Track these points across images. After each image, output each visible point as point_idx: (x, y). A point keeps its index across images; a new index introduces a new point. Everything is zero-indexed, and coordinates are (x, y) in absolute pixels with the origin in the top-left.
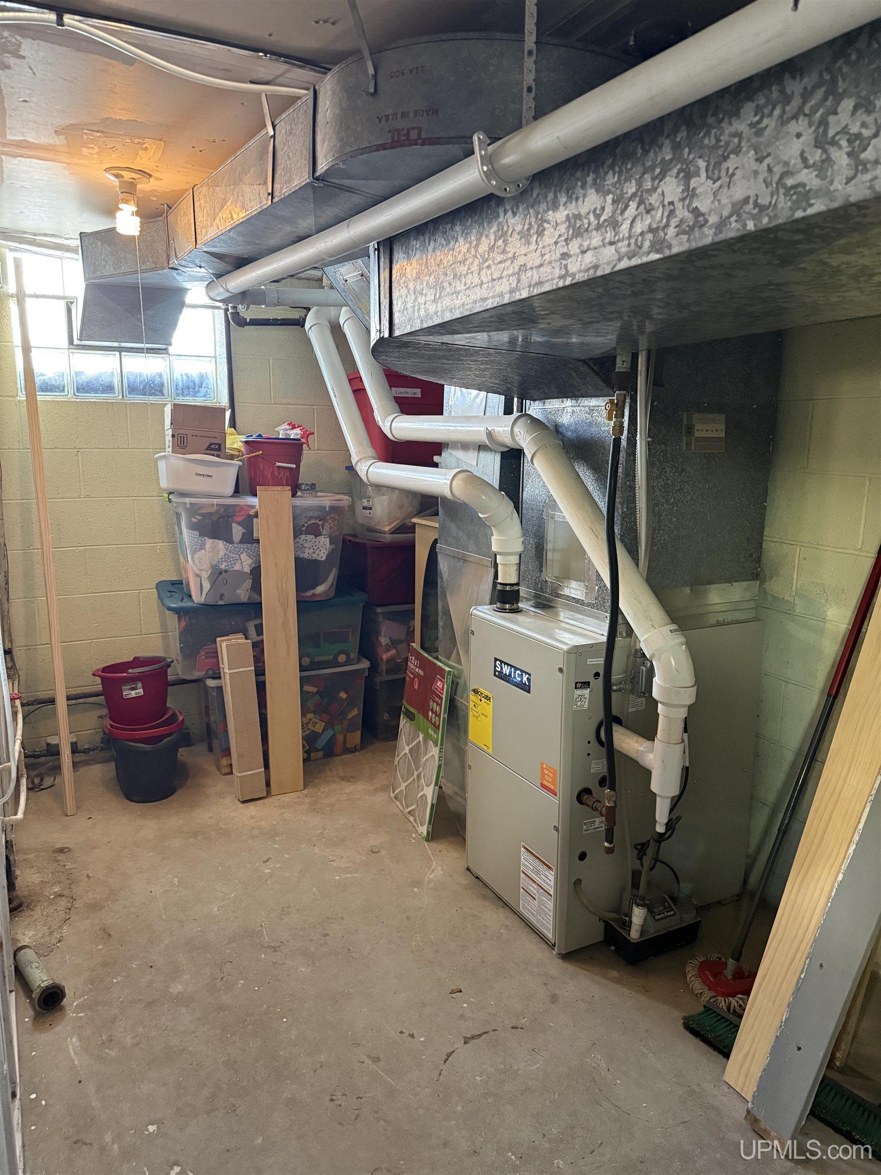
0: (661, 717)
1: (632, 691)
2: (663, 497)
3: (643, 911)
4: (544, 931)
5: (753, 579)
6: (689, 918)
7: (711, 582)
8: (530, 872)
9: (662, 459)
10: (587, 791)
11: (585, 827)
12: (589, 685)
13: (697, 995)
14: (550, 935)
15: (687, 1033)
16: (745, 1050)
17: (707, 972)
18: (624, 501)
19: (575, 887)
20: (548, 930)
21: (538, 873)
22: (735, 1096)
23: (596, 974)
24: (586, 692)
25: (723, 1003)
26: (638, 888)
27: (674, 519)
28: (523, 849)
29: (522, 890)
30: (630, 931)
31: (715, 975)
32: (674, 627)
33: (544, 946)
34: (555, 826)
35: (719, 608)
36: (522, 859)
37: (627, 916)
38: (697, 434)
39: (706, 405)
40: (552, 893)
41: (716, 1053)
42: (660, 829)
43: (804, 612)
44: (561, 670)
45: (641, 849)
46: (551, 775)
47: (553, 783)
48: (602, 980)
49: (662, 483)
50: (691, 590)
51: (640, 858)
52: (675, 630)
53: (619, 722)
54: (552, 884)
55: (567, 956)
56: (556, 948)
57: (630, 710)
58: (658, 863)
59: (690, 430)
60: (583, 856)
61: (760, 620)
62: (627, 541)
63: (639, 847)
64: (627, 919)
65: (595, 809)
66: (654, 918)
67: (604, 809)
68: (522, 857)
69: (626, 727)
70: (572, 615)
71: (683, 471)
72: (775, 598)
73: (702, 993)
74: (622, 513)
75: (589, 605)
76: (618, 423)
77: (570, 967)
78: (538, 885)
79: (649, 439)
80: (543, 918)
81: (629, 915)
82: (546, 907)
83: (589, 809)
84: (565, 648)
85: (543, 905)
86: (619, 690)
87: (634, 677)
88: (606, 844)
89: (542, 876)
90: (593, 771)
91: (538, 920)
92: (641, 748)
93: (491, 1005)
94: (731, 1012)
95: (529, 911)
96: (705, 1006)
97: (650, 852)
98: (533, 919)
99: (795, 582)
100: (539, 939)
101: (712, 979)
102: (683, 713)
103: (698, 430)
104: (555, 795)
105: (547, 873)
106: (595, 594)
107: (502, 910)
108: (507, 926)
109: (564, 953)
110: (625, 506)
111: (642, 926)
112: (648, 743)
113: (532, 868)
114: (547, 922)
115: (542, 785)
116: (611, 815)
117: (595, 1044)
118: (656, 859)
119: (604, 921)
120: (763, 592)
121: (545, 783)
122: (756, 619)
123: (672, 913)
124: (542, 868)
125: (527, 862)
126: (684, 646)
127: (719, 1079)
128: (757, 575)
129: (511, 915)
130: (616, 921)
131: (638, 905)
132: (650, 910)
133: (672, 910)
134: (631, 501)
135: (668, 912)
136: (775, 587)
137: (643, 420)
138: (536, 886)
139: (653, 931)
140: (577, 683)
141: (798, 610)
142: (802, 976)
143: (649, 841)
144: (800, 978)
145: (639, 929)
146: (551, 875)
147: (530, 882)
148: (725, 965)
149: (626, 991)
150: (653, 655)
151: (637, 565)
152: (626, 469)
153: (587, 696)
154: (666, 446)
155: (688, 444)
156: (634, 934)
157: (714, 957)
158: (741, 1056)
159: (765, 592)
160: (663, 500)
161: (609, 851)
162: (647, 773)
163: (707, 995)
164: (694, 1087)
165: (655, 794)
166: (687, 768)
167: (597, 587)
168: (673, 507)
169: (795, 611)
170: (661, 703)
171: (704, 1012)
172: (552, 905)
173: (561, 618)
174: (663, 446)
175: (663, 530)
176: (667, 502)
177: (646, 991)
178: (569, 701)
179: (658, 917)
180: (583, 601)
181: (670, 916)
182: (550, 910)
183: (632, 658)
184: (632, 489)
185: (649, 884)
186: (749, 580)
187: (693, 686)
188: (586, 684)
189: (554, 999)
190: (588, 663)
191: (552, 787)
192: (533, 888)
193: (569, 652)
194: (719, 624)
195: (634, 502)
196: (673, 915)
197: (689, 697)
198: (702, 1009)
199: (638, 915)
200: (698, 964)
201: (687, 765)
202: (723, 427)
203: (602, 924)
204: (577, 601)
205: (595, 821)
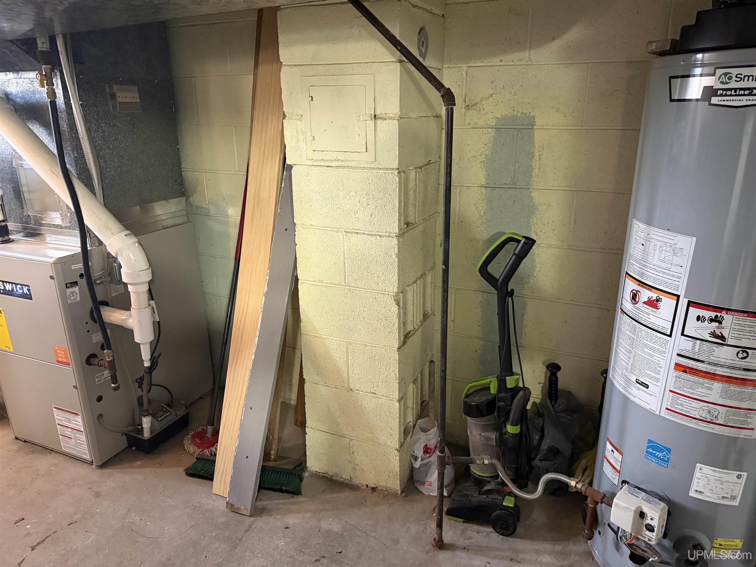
0: (132, 294)
1: (111, 282)
2: (104, 145)
3: (149, 418)
4: (84, 456)
5: (180, 196)
6: (181, 413)
7: (153, 201)
8: (63, 422)
9: (96, 117)
10: (93, 356)
11: (97, 380)
12: (77, 284)
13: (192, 455)
14: (88, 457)
15: (189, 478)
16: (221, 471)
17: (196, 439)
18: (73, 149)
19: (98, 421)
20: (86, 454)
21: (69, 421)
22: (221, 498)
23: (126, 468)
24: (76, 289)
25: (208, 452)
26: (143, 406)
27: (116, 160)
28: (54, 409)
29: (60, 436)
30: (143, 434)
31: (201, 439)
32: (128, 232)
33: (86, 466)
34: (74, 386)
35: (163, 217)
36: (56, 416)
37: (139, 425)
38: (119, 100)
39: (121, 79)
40: (82, 430)
41: (207, 481)
42: (147, 364)
43: (215, 214)
44: (52, 277)
45: (140, 381)
46: (63, 353)
47: (66, 358)
48: (130, 470)
49: (101, 135)
50: (140, 208)
51: (140, 387)
52: (129, 235)
53: (106, 304)
54: (81, 424)
55: (103, 466)
56: (94, 464)
57: (113, 295)
58: (152, 387)
59: (113, 96)
60: (100, 399)
61: (191, 222)
62: (84, 178)
63: (139, 380)
64: (140, 427)
65: (101, 366)
66: (158, 420)
67: (106, 363)
68: (55, 415)
69: (113, 307)
70: (55, 238)
71: (114, 126)
72: (197, 207)
73: (194, 452)
74: (75, 157)
75: (66, 228)
76: (50, 90)
77: (107, 471)
78: (72, 428)
79: (81, 103)
80: (81, 449)
81: (141, 424)
82: (81, 441)
83: (97, 367)
84: (52, 261)
85: (79, 440)
86: (101, 283)
87: (110, 273)
88: (113, 385)
89: (73, 422)
90: (94, 341)
91: (78, 451)
92: (124, 317)
93: (50, 517)
94: (213, 455)
95: (70, 448)
96: (196, 458)
97: (146, 382)
98: (74, 452)
99: (206, 195)
100: (81, 463)
101: (199, 442)
102: (146, 288)
103: (119, 97)
104: (69, 365)
105: (76, 418)
106: (68, 220)
107: (49, 455)
108: (55, 465)
109: (101, 464)
110: (75, 152)
111: (151, 427)
112: (128, 312)
113: (64, 419)
114: (84, 450)
115: (58, 362)
116: (112, 366)
117: (130, 509)
118: (151, 385)
119: (125, 434)
120: (189, 204)
121: (60, 359)
122: (189, 221)
123: (169, 413)
124: (71, 416)
125: (59, 416)
126: (137, 244)
127: (210, 494)
128: (183, 194)
129: (58, 455)
130: (133, 431)
131: (145, 416)
132: (154, 416)
133: (169, 411)
134: (79, 148)
135: (166, 414)
136: (195, 199)
137: (72, 88)
138: (70, 430)
139: (159, 427)
140: (66, 284)
141: (212, 213)
142: (242, 418)
143: (143, 375)
144: (241, 419)
145: (149, 430)
146: (79, 419)
147: (66, 429)
148: (206, 432)
149: (148, 470)
150: (117, 254)
151: (95, 194)
152: (70, 125)
153: (78, 292)
154: (97, 108)
155: (114, 107)
156: (147, 434)
157: (200, 429)
158: (220, 475)
159: (191, 204)
160: (104, 147)
161: (116, 389)
162: (131, 332)
163: (198, 451)
164: (196, 505)
165: (139, 344)
166: (158, 322)
167: (69, 214)
168: (113, 152)
169: (210, 214)
170: (130, 284)
171: (197, 462)
172: (84, 437)
173: (48, 241)
174: (95, 108)
175: (110, 168)
176: (109, 149)
177: (161, 465)
178: (64, 297)
179: (160, 419)
180: (61, 225)
181: (168, 415)
182: (84, 442)
183: (106, 259)
184: (77, 139)
185: (149, 401)
186: (178, 197)
187: (148, 269)
188: (75, 284)
189: (98, 495)
190: (73, 268)
191: (66, 361)
192: (68, 432)
193: (55, 263)
194: (164, 228)
195: (81, 149)
196: (170, 414)
197: (147, 277)
198: (196, 460)
199: (146, 422)
200: (191, 436)
201: (158, 320)
202: (137, 95)
203: (125, 437)
204: (57, 226)
205: (103, 374)
